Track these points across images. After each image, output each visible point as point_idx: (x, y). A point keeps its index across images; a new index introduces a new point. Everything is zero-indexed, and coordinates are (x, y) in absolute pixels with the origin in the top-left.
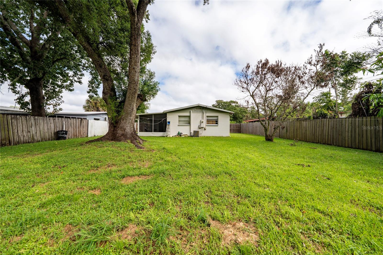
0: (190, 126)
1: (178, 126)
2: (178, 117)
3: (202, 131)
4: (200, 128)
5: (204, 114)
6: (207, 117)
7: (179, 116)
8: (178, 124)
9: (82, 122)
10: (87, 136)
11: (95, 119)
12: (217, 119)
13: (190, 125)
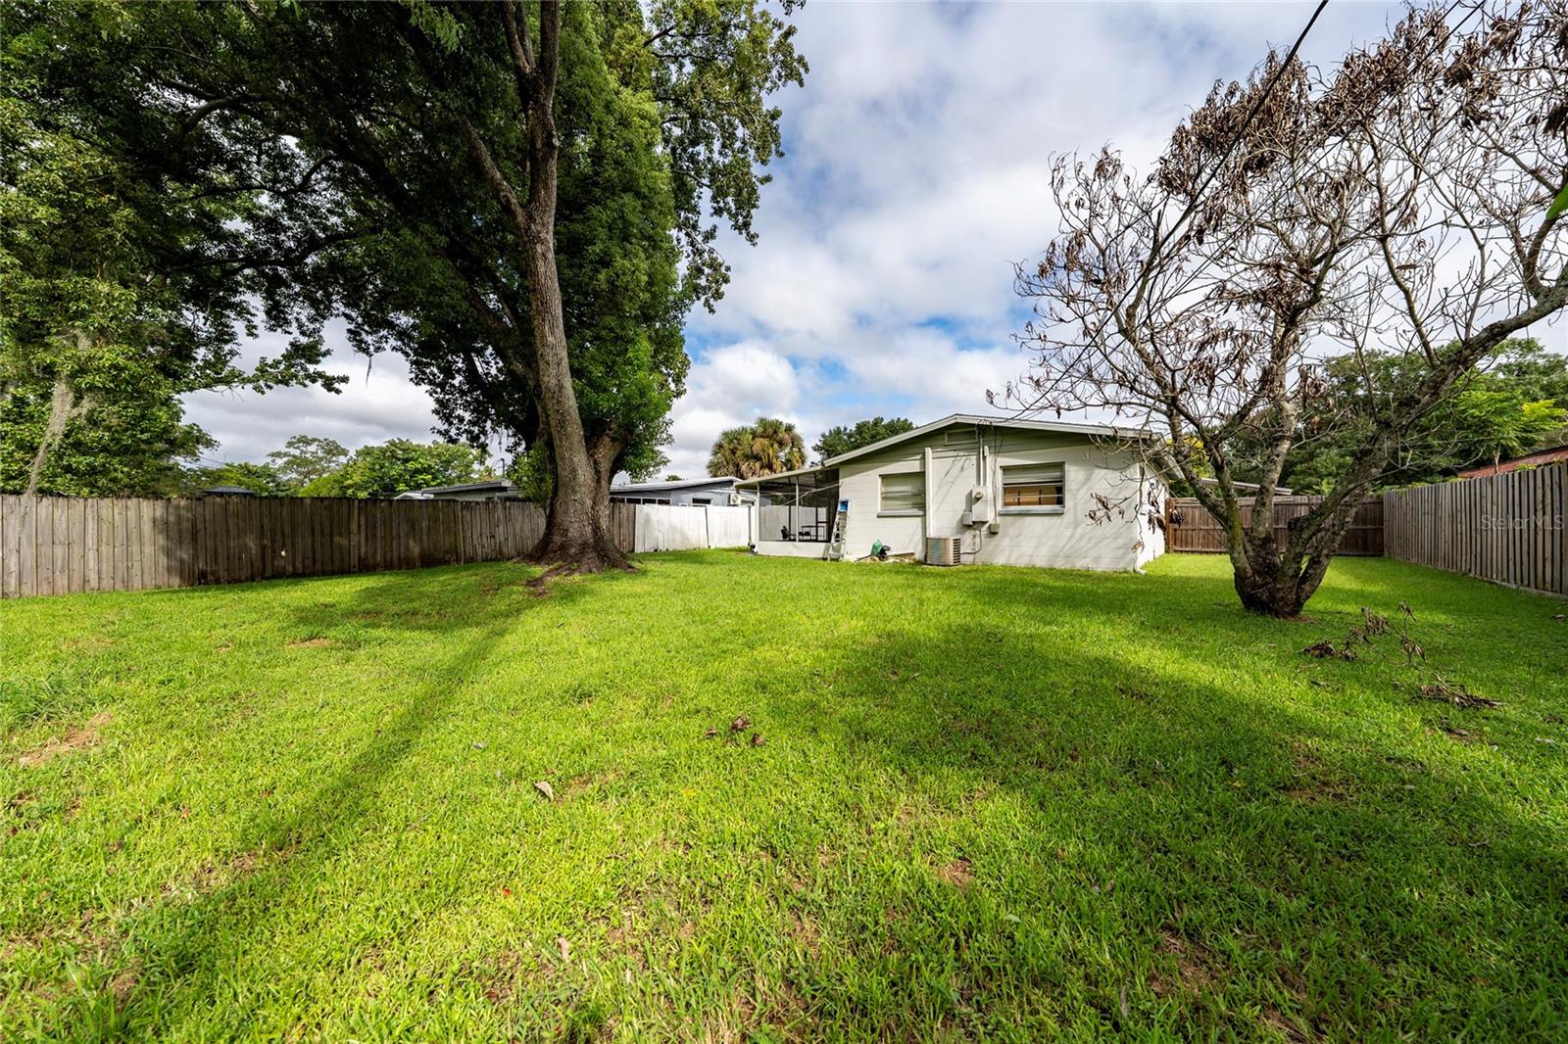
0: (925, 515)
1: (879, 517)
2: (879, 480)
3: (977, 540)
4: (969, 527)
5: (984, 458)
6: (1006, 469)
7: (883, 477)
8: (879, 510)
9: (617, 511)
10: (633, 550)
11: (696, 501)
12: (1062, 480)
13: (925, 511)
